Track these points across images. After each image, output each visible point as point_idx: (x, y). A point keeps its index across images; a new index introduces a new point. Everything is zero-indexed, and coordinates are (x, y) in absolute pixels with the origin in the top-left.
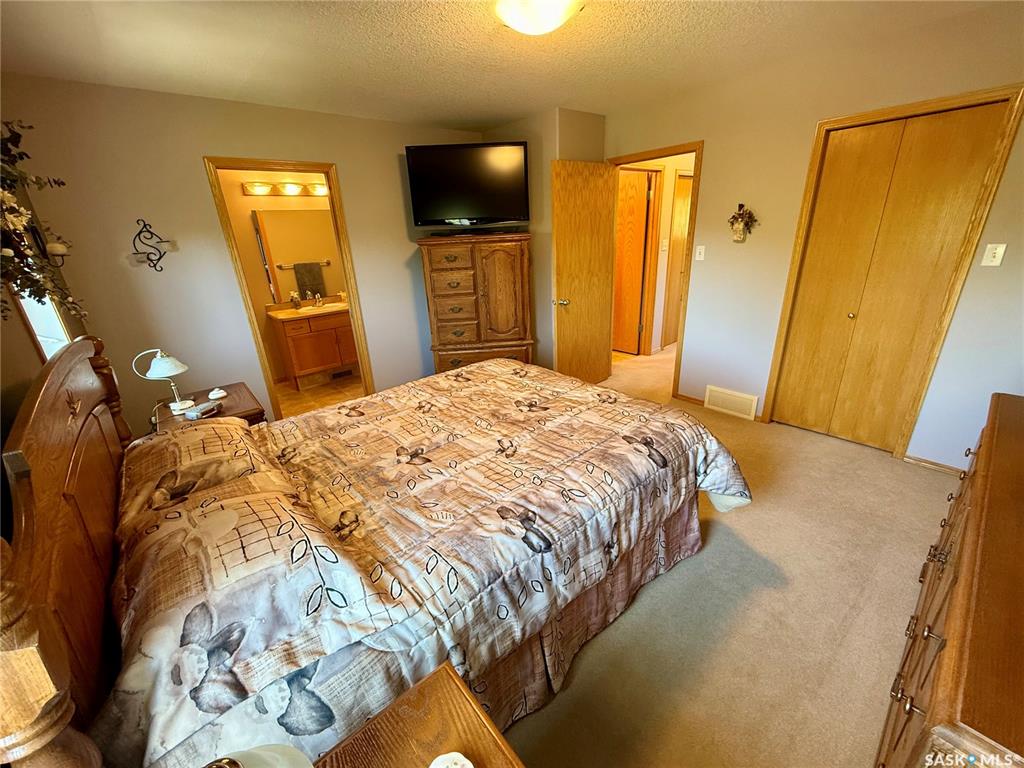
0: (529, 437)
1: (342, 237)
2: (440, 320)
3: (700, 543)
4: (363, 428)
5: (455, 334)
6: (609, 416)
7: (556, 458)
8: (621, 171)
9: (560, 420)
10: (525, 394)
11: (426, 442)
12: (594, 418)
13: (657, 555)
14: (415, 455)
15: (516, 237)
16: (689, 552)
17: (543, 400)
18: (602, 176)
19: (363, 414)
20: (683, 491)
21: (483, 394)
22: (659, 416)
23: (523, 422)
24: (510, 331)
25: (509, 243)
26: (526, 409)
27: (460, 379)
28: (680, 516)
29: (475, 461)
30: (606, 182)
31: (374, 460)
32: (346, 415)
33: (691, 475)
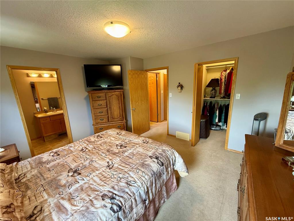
0: (119, 160)
1: (61, 91)
2: (96, 116)
3: (177, 187)
4: (58, 161)
5: (101, 120)
6: (145, 148)
7: (127, 168)
8: (148, 73)
9: (130, 151)
10: (120, 142)
11: (81, 165)
12: (140, 150)
13: (164, 195)
14: (75, 172)
15: (119, 91)
16: (174, 191)
17: (125, 143)
18: (143, 74)
19: (59, 155)
20: (170, 172)
21: (105, 143)
22: (161, 147)
23: (117, 153)
24: (118, 118)
25: (117, 93)
26: (119, 147)
27: (99, 137)
28: (170, 179)
29: (97, 172)
30: (144, 76)
31: (58, 176)
32: (52, 156)
33: (172, 166)
